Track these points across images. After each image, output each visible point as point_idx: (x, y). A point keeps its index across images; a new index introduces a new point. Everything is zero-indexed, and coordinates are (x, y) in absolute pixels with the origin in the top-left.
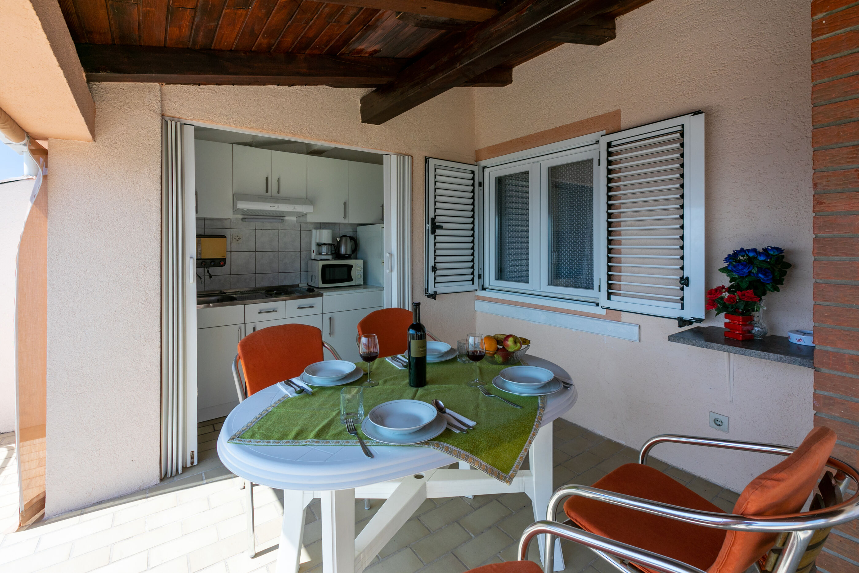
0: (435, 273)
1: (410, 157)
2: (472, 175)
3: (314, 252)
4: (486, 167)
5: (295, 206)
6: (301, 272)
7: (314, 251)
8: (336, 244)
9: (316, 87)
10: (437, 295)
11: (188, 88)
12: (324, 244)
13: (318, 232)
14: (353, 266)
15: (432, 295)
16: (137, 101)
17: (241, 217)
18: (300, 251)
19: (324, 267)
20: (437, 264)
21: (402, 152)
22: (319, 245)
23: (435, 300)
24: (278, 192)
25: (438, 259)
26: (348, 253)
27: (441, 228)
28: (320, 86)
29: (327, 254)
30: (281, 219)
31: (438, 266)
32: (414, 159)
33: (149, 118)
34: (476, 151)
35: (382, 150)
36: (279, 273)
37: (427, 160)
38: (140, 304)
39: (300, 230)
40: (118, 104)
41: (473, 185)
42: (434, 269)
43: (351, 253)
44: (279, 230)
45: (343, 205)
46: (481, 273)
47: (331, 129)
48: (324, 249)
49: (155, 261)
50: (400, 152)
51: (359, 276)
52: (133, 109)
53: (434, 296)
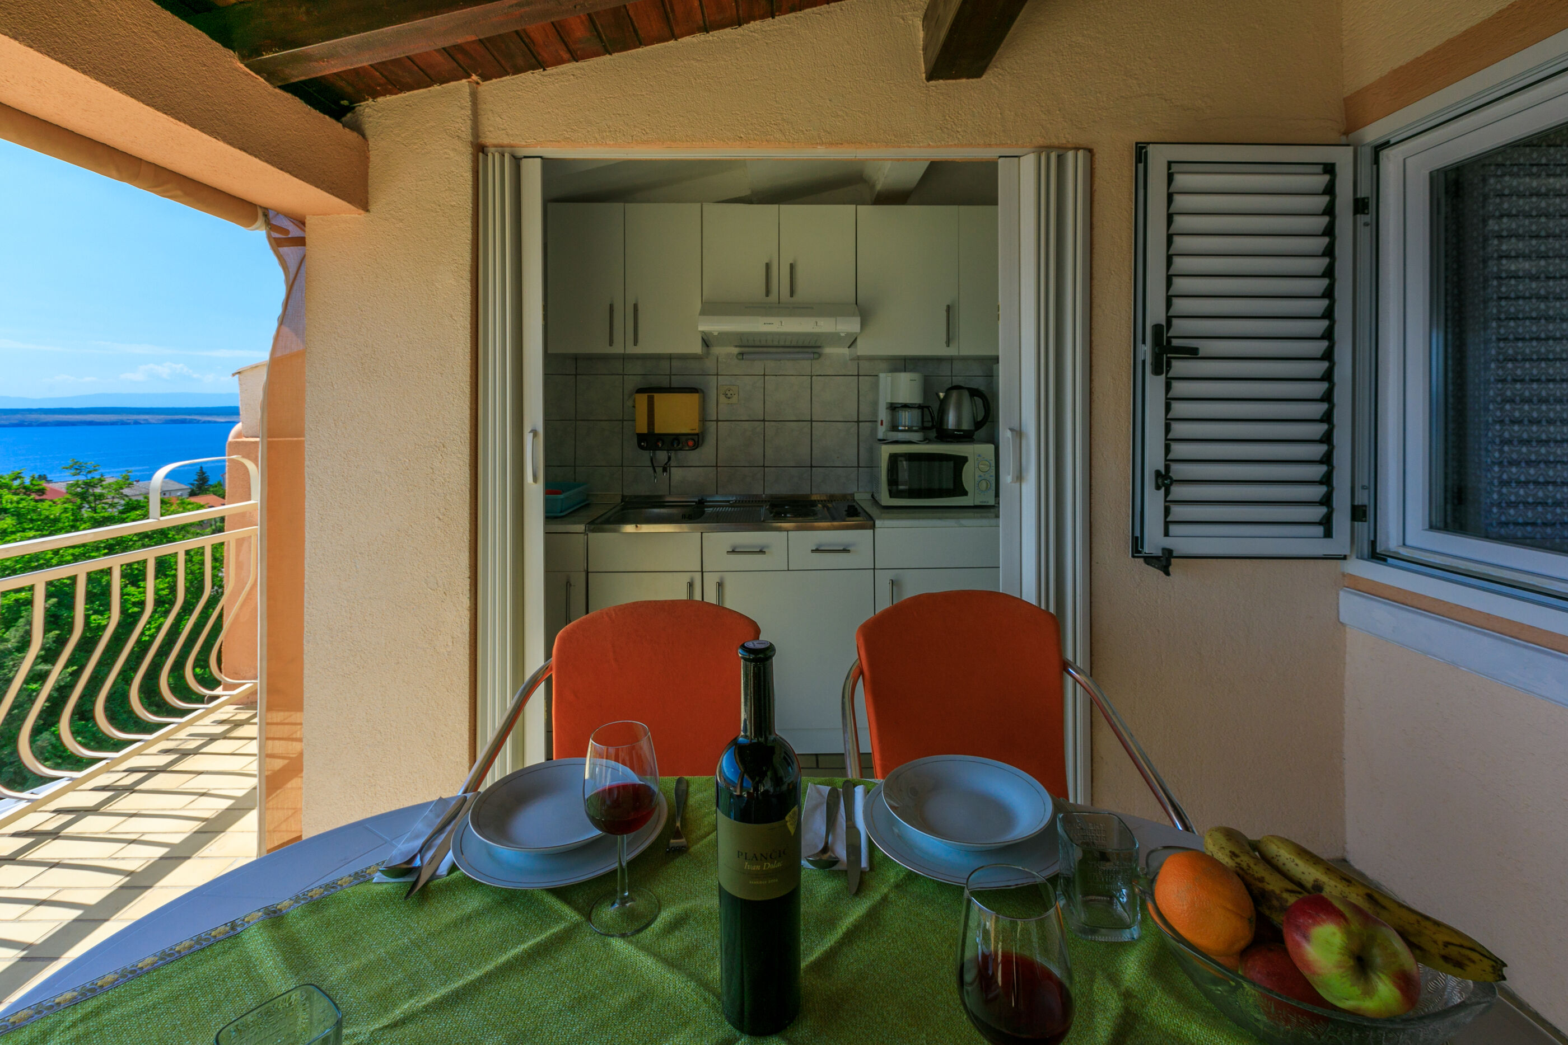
0: (1167, 493)
1: (1080, 153)
2: (1326, 178)
3: (882, 424)
4: (1388, 142)
5: (817, 319)
6: (858, 467)
7: (882, 421)
8: (935, 406)
9: (799, 14)
10: (1173, 560)
11: (524, 81)
12: (905, 406)
13: (889, 379)
14: (969, 459)
15: (1157, 558)
16: (432, 124)
17: (735, 351)
18: (858, 422)
19: (894, 458)
20: (1175, 467)
21: (1055, 142)
22: (894, 408)
23: (1168, 574)
24: (792, 293)
25: (1179, 450)
26: (966, 426)
27: (1192, 353)
28: (809, 10)
29: (910, 430)
30: (814, 353)
31: (1179, 471)
32: (1097, 156)
33: (452, 154)
34: (1344, 99)
35: (990, 145)
36: (811, 467)
37: (1141, 153)
38: (437, 520)
39: (858, 375)
40: (403, 135)
41: (1330, 211)
42: (1164, 480)
43: (973, 428)
44: (812, 376)
45: (945, 314)
46: (1366, 502)
47: (840, 113)
48: (906, 418)
49: (461, 437)
50: (1048, 142)
51: (984, 484)
52: (426, 141)
53: (1164, 561)
